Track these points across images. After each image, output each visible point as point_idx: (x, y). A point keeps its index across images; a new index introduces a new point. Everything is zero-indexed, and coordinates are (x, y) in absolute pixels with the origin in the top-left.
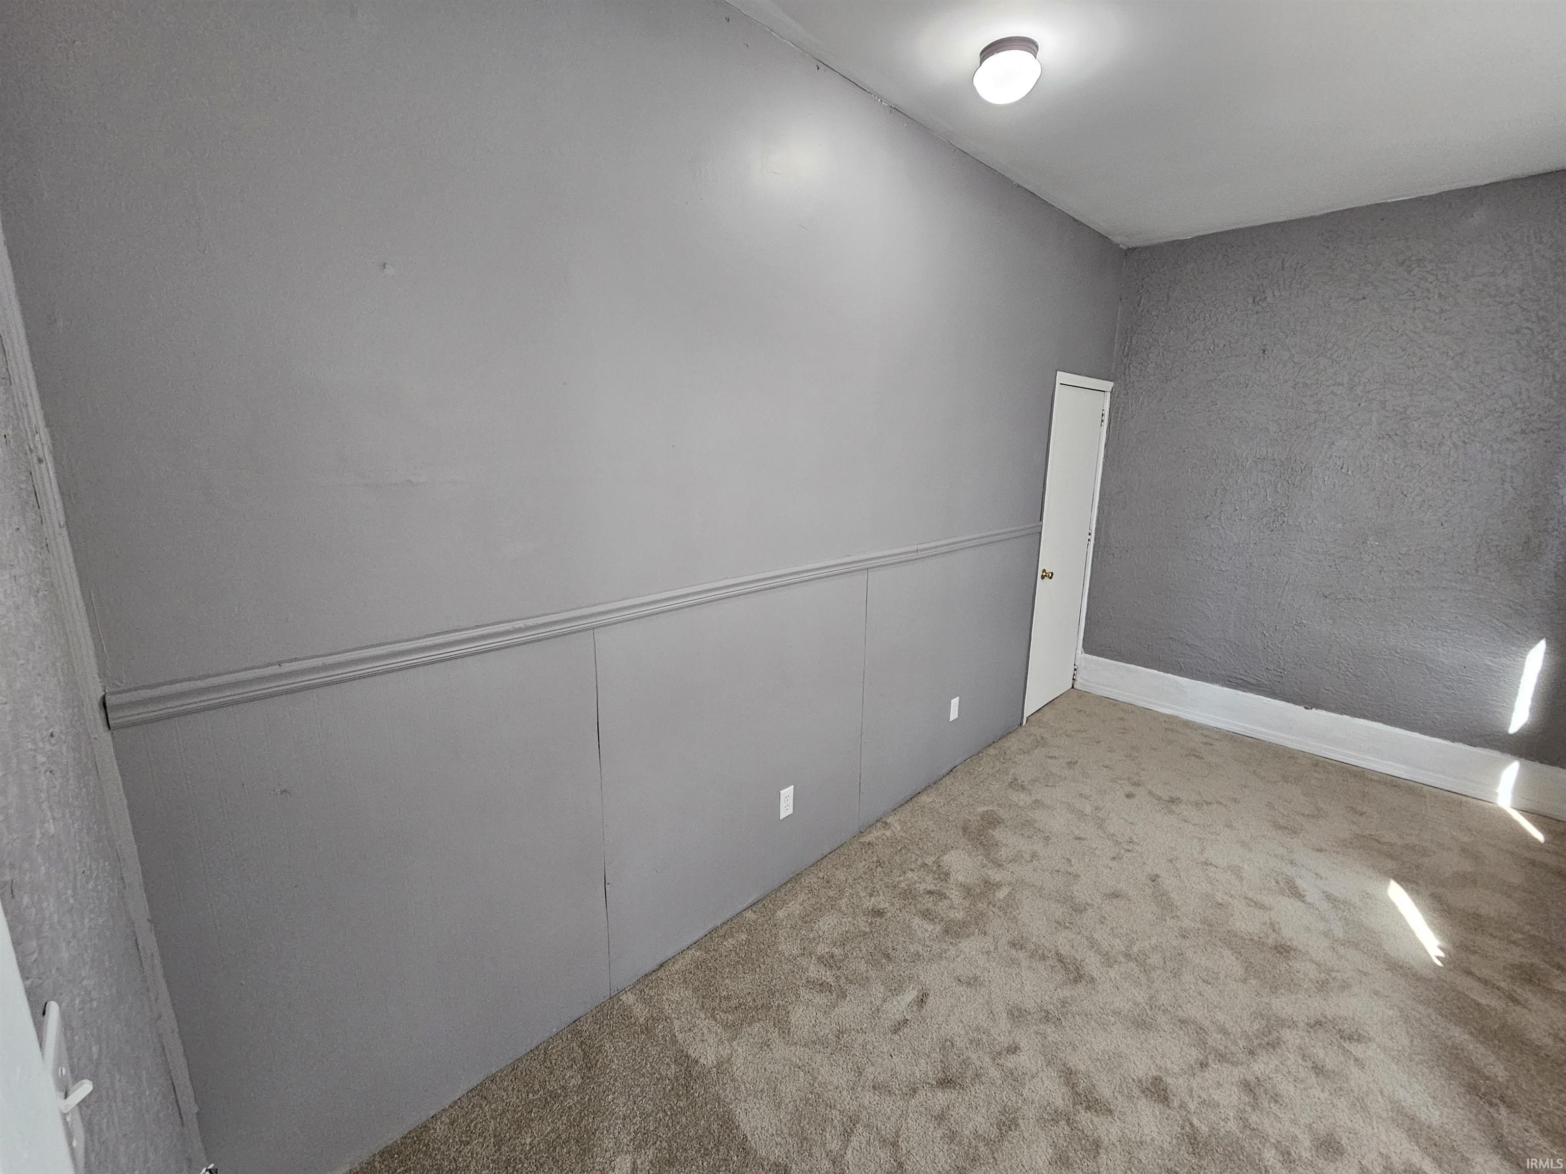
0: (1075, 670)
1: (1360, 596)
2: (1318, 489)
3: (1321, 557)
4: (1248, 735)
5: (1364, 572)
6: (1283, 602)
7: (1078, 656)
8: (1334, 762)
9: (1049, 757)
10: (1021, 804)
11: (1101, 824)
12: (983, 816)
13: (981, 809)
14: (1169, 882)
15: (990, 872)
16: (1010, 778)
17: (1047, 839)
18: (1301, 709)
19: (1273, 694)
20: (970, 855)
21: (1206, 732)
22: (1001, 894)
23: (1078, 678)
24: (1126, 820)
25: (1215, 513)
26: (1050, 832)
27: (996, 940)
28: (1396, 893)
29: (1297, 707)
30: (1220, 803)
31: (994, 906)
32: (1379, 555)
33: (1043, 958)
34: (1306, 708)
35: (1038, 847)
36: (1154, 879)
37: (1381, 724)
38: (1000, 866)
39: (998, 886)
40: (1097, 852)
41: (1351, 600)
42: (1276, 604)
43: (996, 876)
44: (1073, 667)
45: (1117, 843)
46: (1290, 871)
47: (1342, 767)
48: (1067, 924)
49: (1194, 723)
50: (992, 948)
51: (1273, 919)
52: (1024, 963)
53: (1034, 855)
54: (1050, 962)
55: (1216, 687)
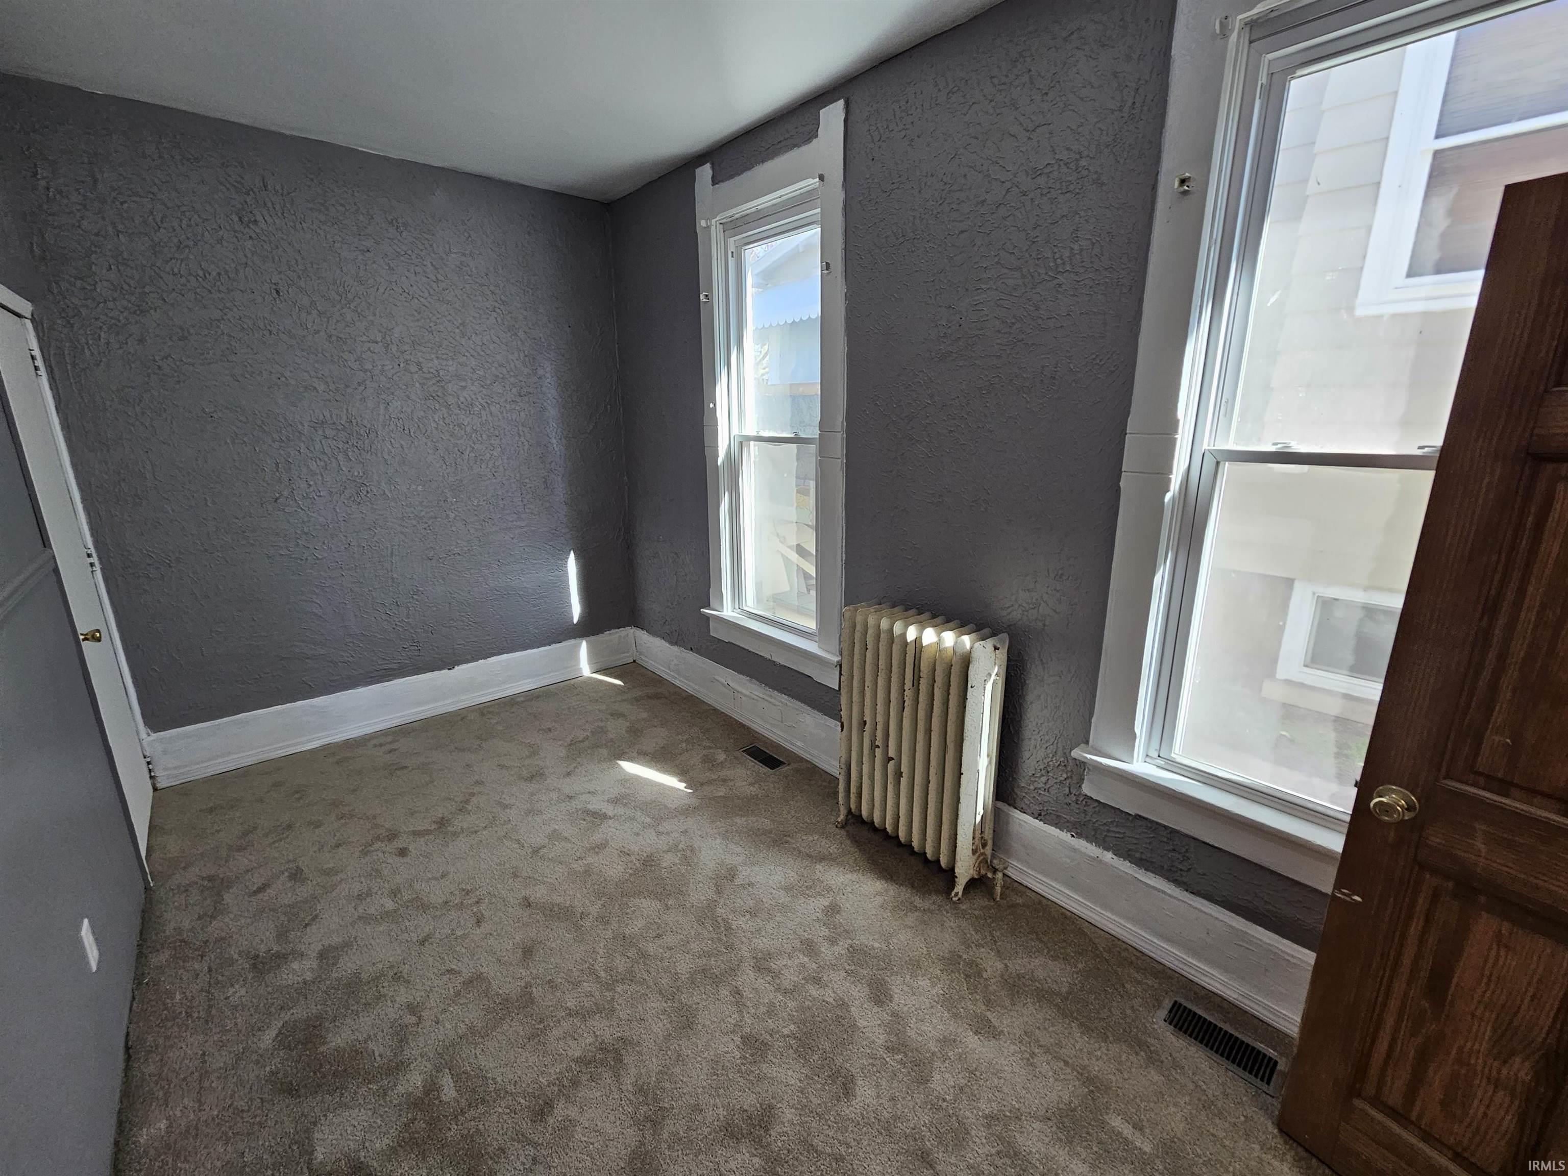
0: (149, 763)
1: (457, 550)
2: (390, 452)
3: (414, 522)
4: (412, 720)
5: (453, 528)
6: (395, 576)
7: (145, 743)
8: (489, 704)
9: (256, 893)
10: (309, 976)
11: (423, 906)
12: (283, 1041)
13: (268, 1038)
14: (539, 893)
15: (401, 1089)
16: (243, 964)
17: (398, 977)
18: (445, 672)
19: (418, 670)
20: (346, 1106)
21: (375, 742)
22: (449, 1091)
23: (157, 773)
24: (435, 879)
25: (285, 493)
26: (391, 967)
27: (521, 1138)
28: (630, 767)
29: (443, 672)
30: (473, 794)
31: (463, 1112)
32: (460, 510)
33: (575, 1083)
34: (449, 669)
35: (403, 996)
36: (527, 903)
37: (505, 655)
38: (397, 1068)
39: (432, 1088)
40: (459, 933)
41: (452, 557)
42: (390, 581)
43: (414, 1081)
44: (143, 762)
45: (461, 906)
46: (576, 804)
47: (499, 704)
48: (541, 1026)
49: (354, 739)
50: (532, 1152)
51: (618, 848)
52: (573, 1112)
53: (412, 1009)
54: (584, 1078)
55: (361, 691)
